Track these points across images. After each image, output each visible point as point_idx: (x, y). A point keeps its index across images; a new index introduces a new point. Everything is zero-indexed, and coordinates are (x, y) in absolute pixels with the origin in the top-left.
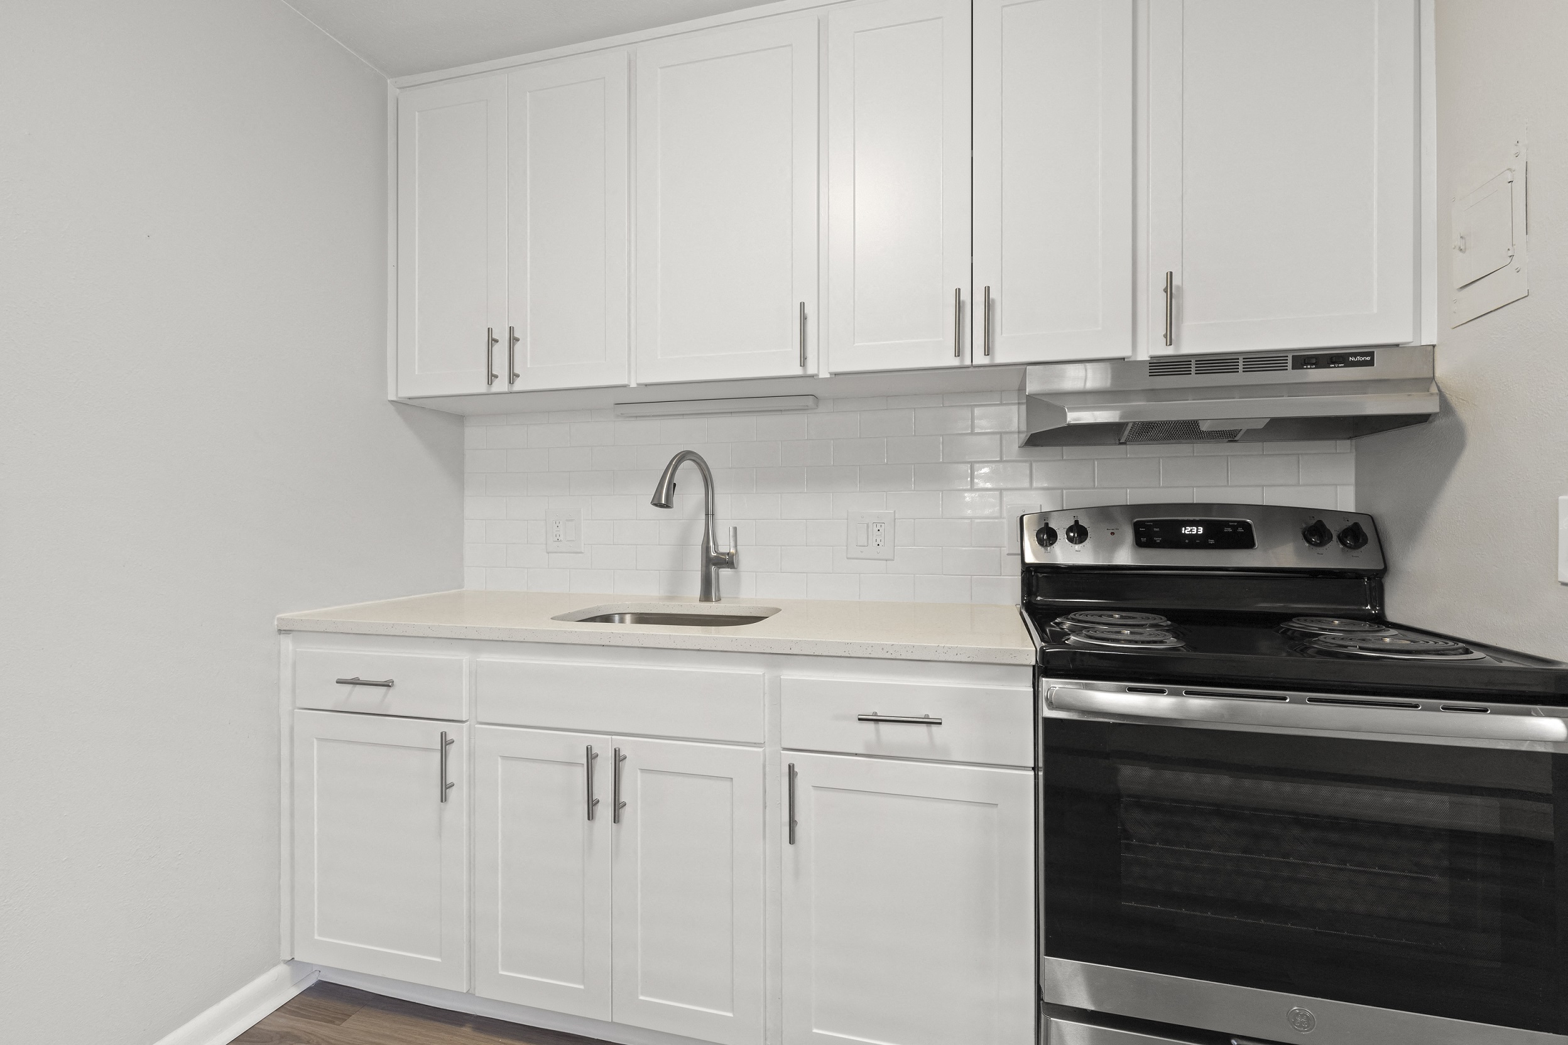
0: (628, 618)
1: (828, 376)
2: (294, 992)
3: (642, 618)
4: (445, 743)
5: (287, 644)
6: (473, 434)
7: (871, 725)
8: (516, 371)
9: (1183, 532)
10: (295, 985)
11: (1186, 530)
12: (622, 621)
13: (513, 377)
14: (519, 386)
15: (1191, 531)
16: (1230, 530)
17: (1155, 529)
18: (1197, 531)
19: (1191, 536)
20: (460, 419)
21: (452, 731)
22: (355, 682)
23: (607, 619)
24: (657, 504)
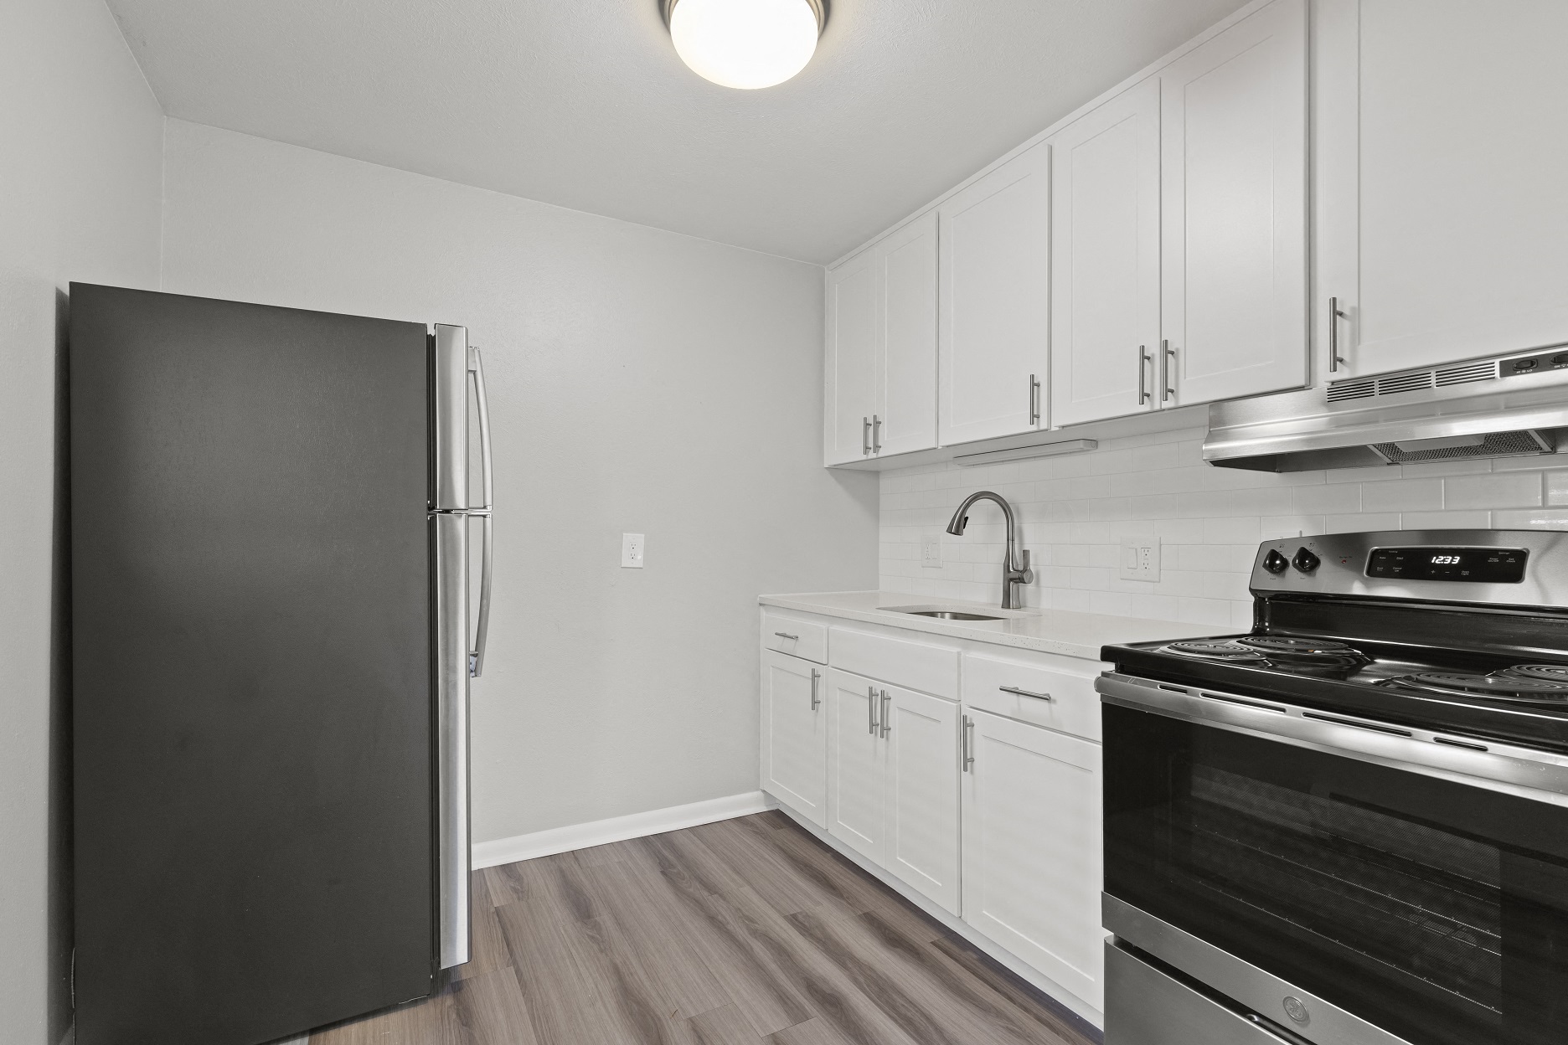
0: (947, 615)
1: (1058, 429)
2: (765, 809)
3: (955, 616)
4: (815, 676)
5: (763, 612)
6: (885, 483)
7: (1014, 696)
8: (880, 444)
9: (1433, 561)
10: (767, 806)
11: (1436, 560)
12: (943, 617)
13: (877, 447)
14: (882, 453)
15: (1444, 560)
16: (1496, 560)
17: (1398, 558)
18: (1452, 561)
19: (1442, 566)
20: (876, 474)
21: (820, 669)
22: (784, 636)
23: (933, 614)
24: (949, 531)
